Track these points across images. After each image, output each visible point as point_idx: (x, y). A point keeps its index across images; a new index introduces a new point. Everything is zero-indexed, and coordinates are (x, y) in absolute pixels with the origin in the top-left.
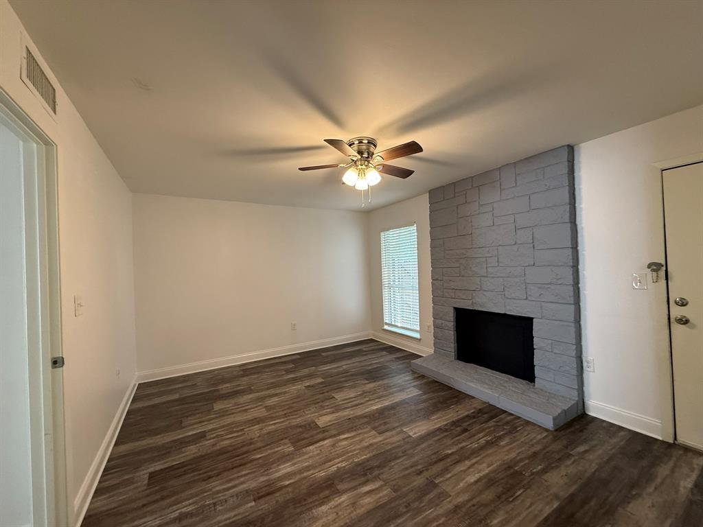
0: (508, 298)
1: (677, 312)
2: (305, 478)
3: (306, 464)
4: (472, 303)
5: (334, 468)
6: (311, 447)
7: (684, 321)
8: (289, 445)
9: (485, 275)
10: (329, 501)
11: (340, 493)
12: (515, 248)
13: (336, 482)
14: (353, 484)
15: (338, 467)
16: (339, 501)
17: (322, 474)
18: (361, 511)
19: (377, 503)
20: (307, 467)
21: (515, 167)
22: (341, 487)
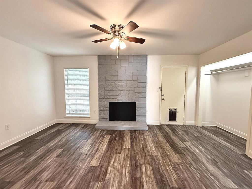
0: (129, 97)
1: (163, 97)
2: (125, 185)
3: (117, 181)
4: (117, 100)
5: (127, 174)
6: (108, 175)
7: (163, 99)
8: (97, 183)
9: (122, 90)
10: (143, 183)
11: (141, 178)
12: (132, 82)
13: (135, 176)
14: (139, 172)
15: (127, 172)
16: (145, 180)
17: (127, 179)
18: (152, 176)
19: (151, 171)
20: (119, 182)
21: (133, 56)
22: (138, 176)
